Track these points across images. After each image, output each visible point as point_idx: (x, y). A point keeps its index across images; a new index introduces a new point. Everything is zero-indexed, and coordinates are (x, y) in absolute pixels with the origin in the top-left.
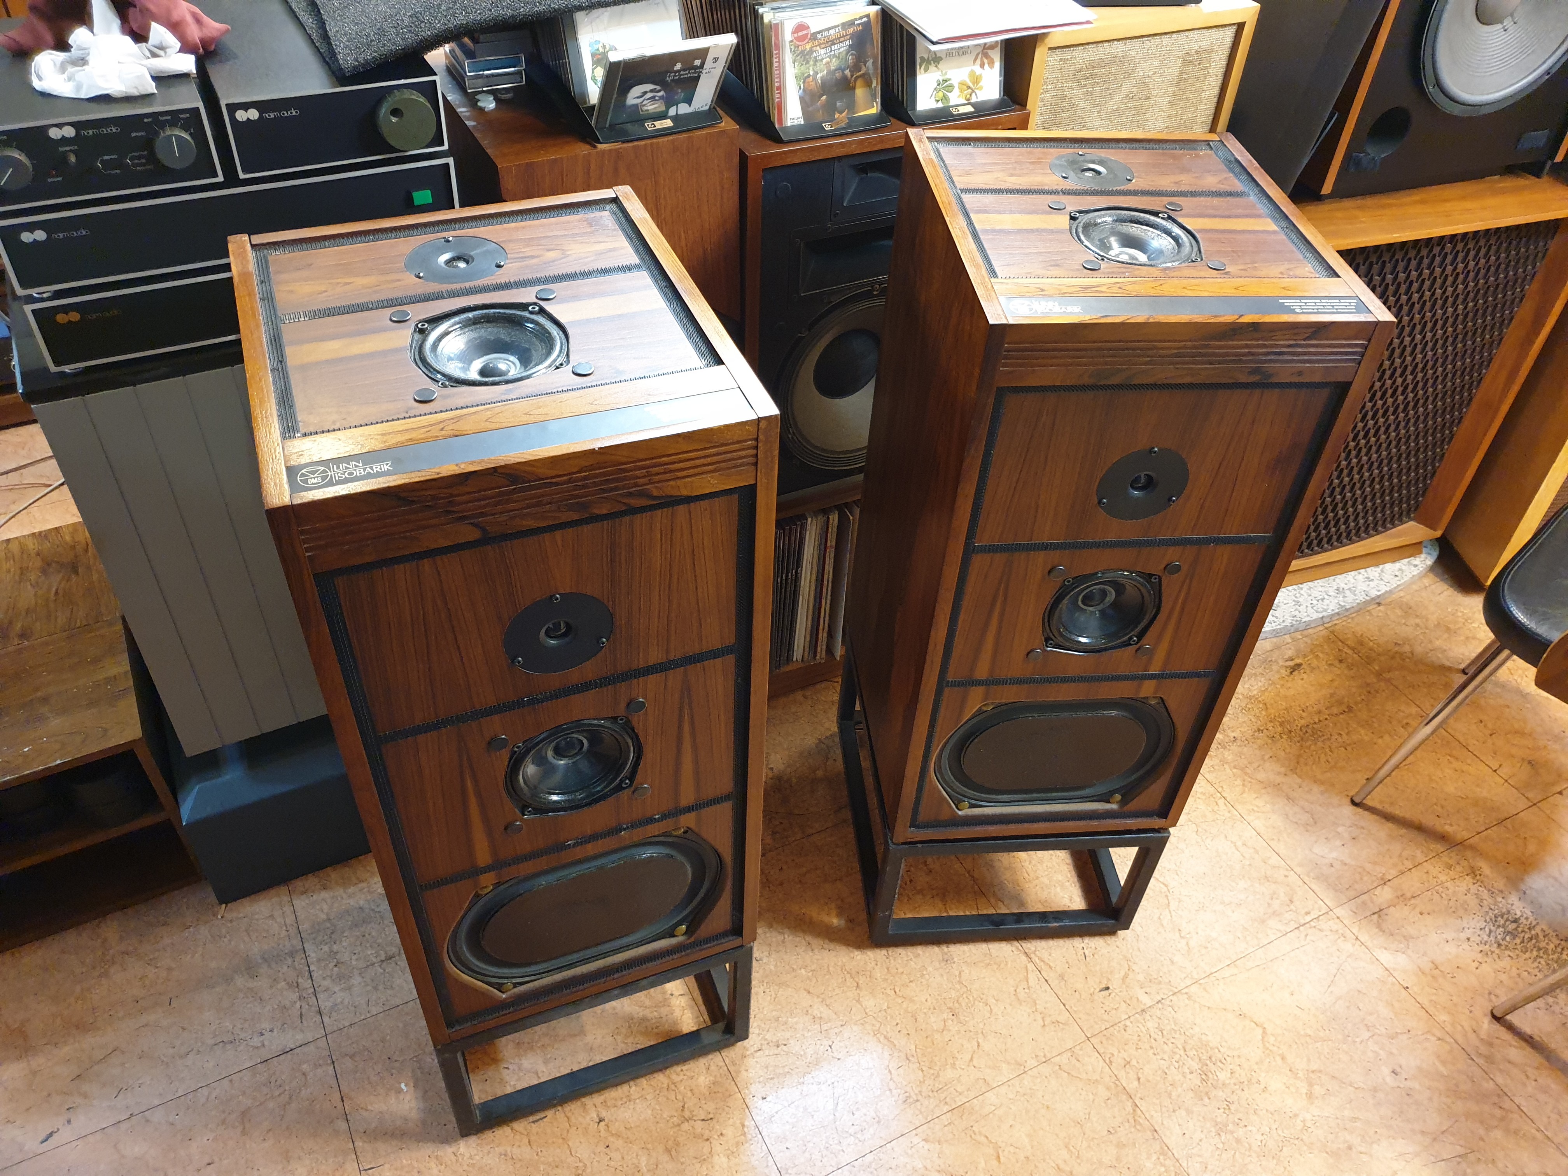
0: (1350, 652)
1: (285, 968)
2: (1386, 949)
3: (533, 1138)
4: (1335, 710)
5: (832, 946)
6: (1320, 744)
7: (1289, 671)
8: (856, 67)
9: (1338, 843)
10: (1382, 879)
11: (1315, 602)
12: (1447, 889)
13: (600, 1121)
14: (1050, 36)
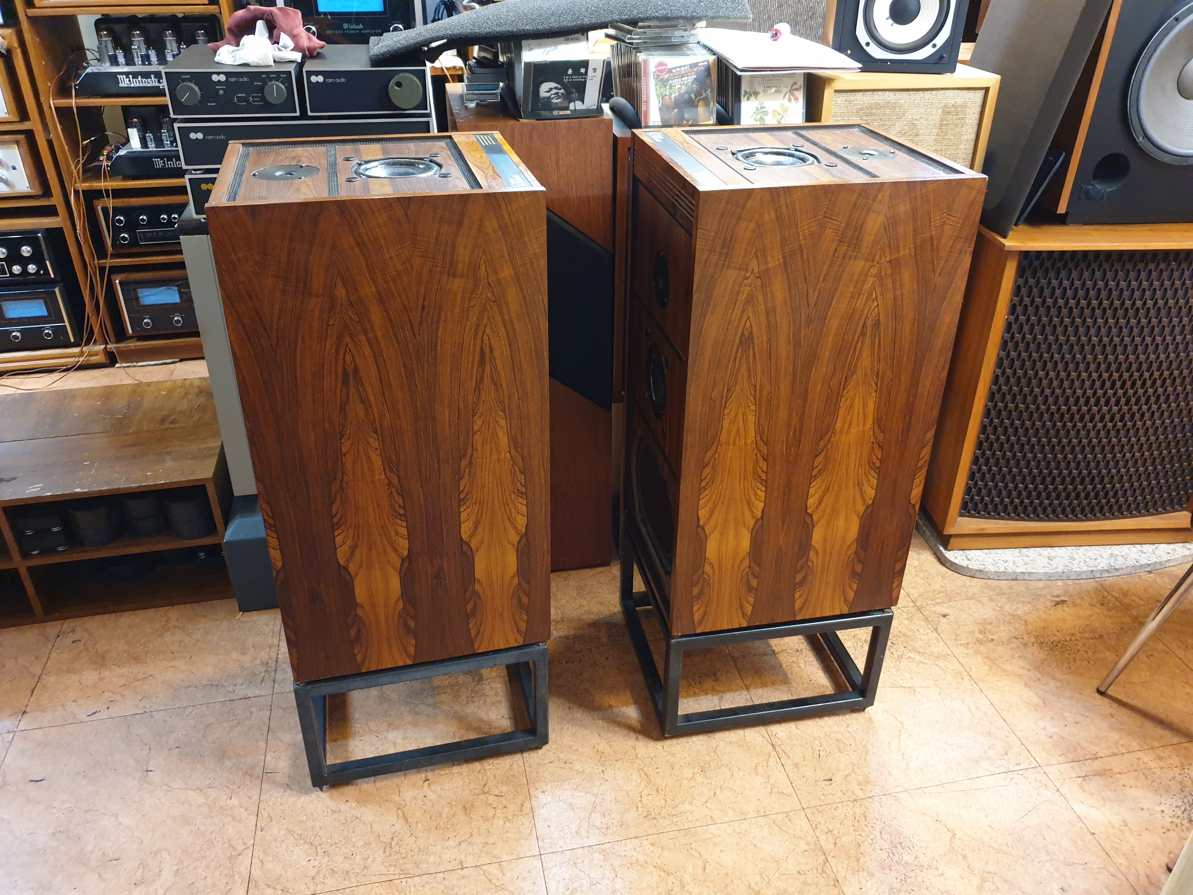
0: (1113, 599)
1: (264, 652)
2: (1082, 803)
4: (1087, 635)
6: (1066, 655)
7: (1053, 604)
8: (698, 94)
9: (1061, 723)
10: (1095, 755)
11: (1088, 560)
12: (1154, 773)
13: (426, 780)
14: (835, 81)
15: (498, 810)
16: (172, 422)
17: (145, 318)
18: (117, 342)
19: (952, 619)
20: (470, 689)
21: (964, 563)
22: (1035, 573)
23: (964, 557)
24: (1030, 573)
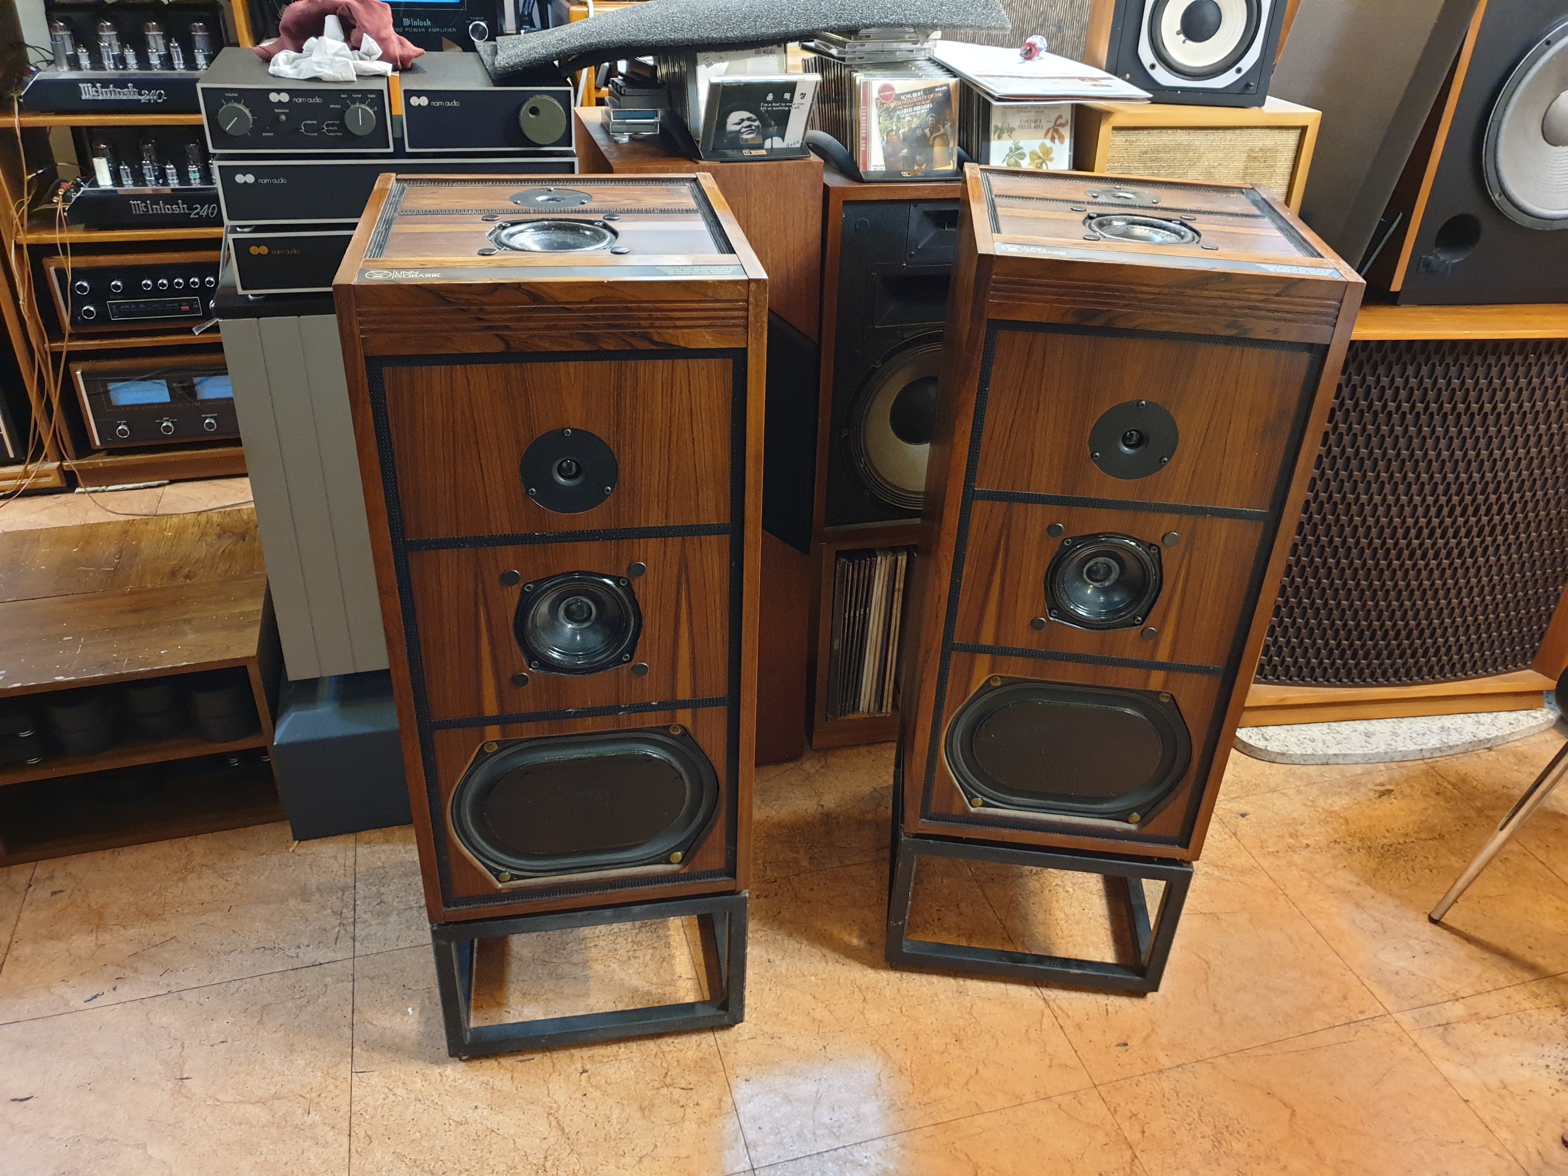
0: (1450, 787)
1: (334, 898)
2: (1448, 1060)
3: (515, 1075)
4: (1424, 835)
5: (847, 961)
6: (1401, 862)
7: (1377, 795)
8: (934, 128)
9: (1408, 954)
10: (1454, 995)
11: (1414, 735)
12: (1530, 1016)
13: (584, 1072)
14: (1114, 115)
15: (688, 1110)
16: (187, 577)
17: (120, 425)
18: (78, 458)
19: (1254, 820)
20: (630, 940)
21: (1261, 744)
22: (1351, 754)
23: (1259, 736)
24: (1345, 755)
